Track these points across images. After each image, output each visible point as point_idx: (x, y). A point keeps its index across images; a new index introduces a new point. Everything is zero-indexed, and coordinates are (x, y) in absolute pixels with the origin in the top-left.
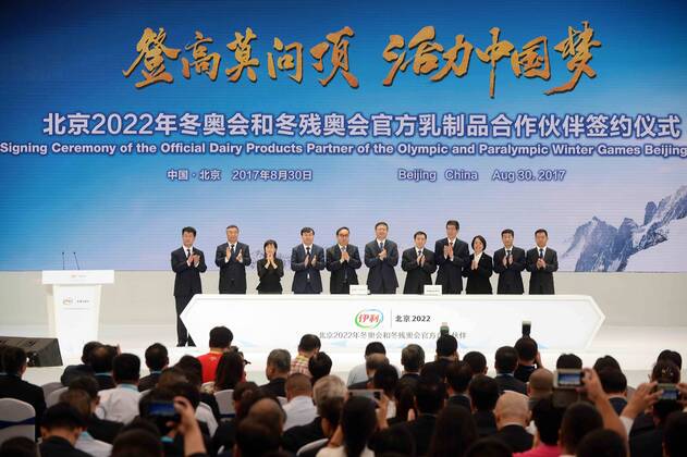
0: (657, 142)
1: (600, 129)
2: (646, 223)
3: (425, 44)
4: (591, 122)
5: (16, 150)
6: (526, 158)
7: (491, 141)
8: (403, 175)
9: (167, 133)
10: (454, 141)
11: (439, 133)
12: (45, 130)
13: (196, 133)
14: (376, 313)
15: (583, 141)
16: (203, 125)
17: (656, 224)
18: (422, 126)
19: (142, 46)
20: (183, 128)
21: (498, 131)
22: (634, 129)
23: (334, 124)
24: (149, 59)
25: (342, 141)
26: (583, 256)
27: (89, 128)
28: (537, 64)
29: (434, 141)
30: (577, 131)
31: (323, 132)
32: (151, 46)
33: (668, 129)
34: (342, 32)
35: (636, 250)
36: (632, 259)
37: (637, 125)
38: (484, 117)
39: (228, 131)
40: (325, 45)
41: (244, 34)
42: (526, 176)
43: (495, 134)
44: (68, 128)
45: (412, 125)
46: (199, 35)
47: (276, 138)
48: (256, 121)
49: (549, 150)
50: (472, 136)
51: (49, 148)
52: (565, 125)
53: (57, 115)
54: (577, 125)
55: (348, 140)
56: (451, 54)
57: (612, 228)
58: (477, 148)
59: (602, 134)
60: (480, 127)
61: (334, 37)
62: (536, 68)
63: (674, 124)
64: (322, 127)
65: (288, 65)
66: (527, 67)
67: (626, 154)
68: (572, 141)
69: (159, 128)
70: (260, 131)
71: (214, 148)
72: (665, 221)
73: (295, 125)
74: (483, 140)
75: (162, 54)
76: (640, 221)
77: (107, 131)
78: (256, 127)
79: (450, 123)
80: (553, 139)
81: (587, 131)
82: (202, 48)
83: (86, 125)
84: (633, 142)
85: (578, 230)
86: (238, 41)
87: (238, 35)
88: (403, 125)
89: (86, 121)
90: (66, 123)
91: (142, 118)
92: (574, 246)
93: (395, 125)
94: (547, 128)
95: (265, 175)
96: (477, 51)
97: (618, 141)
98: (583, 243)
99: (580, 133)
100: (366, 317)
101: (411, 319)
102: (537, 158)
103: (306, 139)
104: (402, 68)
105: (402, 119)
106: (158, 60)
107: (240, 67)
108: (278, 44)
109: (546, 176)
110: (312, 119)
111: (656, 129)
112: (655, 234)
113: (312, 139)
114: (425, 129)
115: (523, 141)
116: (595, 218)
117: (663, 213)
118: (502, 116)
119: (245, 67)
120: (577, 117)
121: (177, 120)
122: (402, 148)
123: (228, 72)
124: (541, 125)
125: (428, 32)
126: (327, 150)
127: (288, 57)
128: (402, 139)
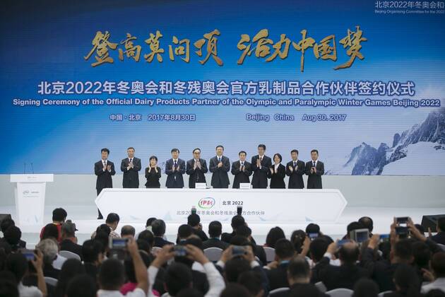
0: (401, 98)
1: (366, 90)
2: (394, 146)
3: (262, 40)
4: (361, 86)
5: (23, 103)
6: (322, 107)
7: (301, 97)
8: (249, 117)
9: (110, 93)
10: (280, 97)
11: (271, 92)
12: (39, 92)
13: (127, 93)
14: (211, 200)
15: (357, 97)
16: (131, 88)
17: (400, 147)
18: (261, 88)
19: (95, 42)
20: (119, 90)
21: (306, 91)
22: (387, 90)
23: (208, 87)
24: (100, 49)
25: (213, 97)
26: (356, 166)
27: (65, 90)
28: (329, 51)
29: (268, 97)
30: (353, 91)
31: (202, 92)
32: (101, 42)
33: (407, 90)
34: (213, 33)
35: (388, 162)
36: (385, 168)
37: (389, 88)
38: (297, 83)
39: (145, 91)
40: (204, 41)
41: (155, 35)
42: (322, 118)
43: (304, 93)
44: (53, 90)
45: (255, 88)
46: (129, 35)
47: (174, 96)
48: (162, 86)
49: (336, 103)
50: (290, 94)
51: (42, 102)
52: (346, 87)
53: (46, 83)
54: (353, 88)
55: (217, 97)
56: (278, 46)
57: (373, 149)
58: (293, 101)
59: (368, 93)
60: (295, 89)
61: (208, 36)
62: (328, 54)
63: (411, 87)
64: (201, 89)
65: (181, 52)
66: (323, 53)
67: (382, 105)
68: (350, 97)
69: (105, 90)
70: (165, 91)
71: (138, 101)
72: (405, 145)
73: (185, 88)
74: (297, 96)
75: (107, 46)
76: (390, 145)
77: (75, 91)
78: (162, 89)
79: (277, 86)
80: (338, 96)
81: (359, 91)
82: (131, 43)
83: (63, 88)
84: (386, 98)
85: (353, 150)
86: (152, 38)
87: (152, 35)
88: (249, 87)
89: (63, 86)
90: (51, 88)
91: (95, 84)
92: (351, 160)
93: (244, 88)
94: (335, 89)
95: (167, 117)
96: (293, 43)
97: (378, 97)
98: (356, 158)
99: (355, 93)
100: (205, 202)
101: (232, 203)
102: (329, 107)
103: (192, 96)
104: (249, 54)
105: (249, 84)
106: (105, 50)
107: (153, 54)
108: (175, 40)
109: (335, 118)
110: (195, 84)
111: (400, 90)
112: (399, 153)
113: (195, 96)
114: (263, 90)
115: (321, 97)
116: (364, 143)
117: (404, 140)
118: (308, 82)
119: (156, 54)
120: (353, 83)
121: (116, 85)
122: (249, 102)
123: (146, 56)
124: (332, 87)
125: (264, 33)
126: (204, 102)
127: (181, 48)
128: (249, 96)
